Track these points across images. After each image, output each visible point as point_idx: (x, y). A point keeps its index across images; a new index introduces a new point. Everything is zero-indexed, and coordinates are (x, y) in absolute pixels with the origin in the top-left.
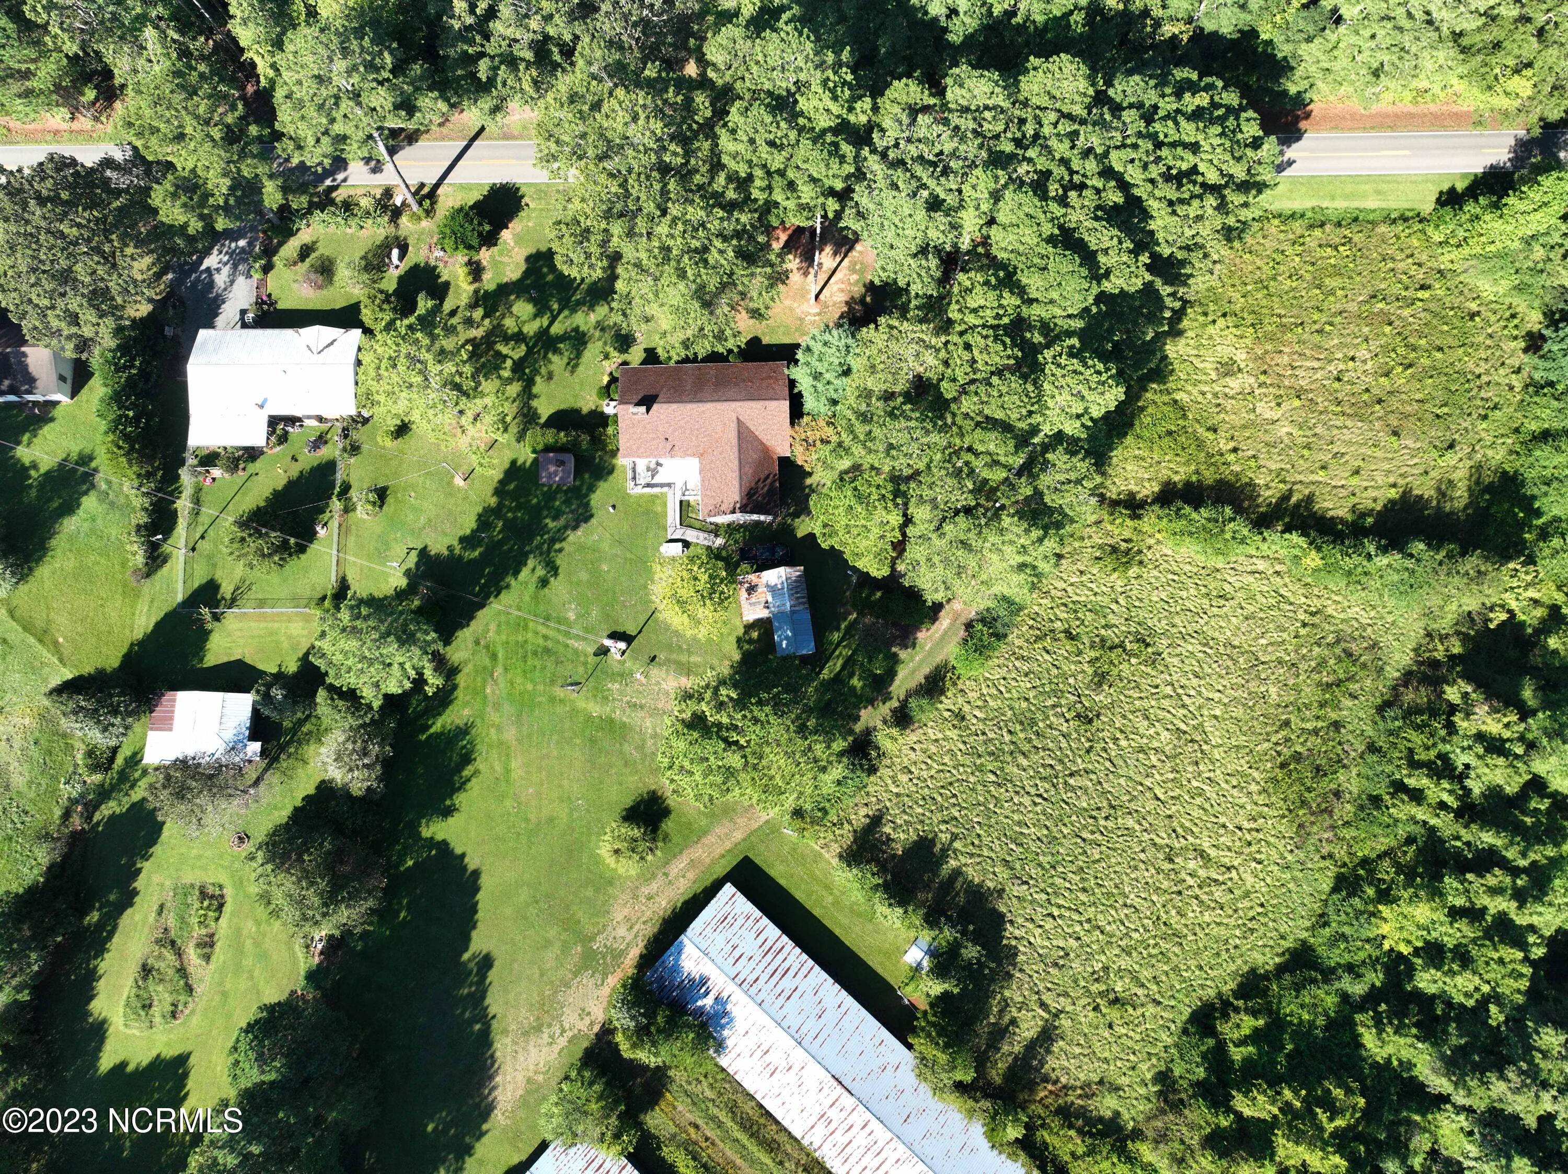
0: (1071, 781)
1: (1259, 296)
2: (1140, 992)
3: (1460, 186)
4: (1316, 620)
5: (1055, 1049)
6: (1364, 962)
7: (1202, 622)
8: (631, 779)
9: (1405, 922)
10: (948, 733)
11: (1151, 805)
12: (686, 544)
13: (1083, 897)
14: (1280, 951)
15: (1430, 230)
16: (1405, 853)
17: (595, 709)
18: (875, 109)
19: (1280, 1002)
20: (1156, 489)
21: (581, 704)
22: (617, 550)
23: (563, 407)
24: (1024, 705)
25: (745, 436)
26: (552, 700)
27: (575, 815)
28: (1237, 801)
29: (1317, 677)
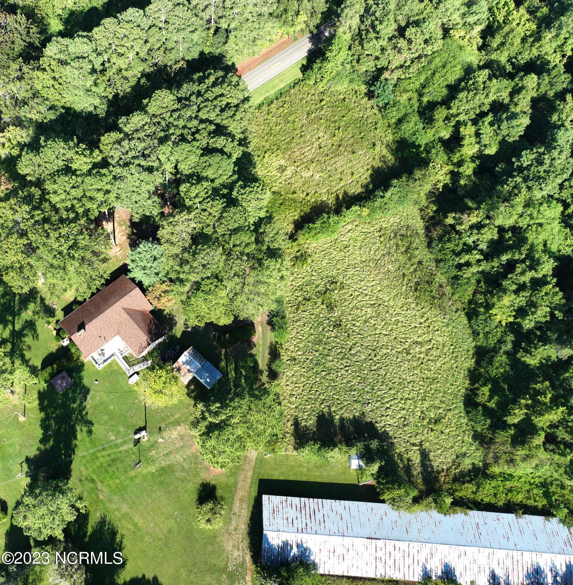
0: (352, 352)
1: (272, 138)
2: (441, 411)
3: (305, 62)
4: (382, 232)
5: (431, 458)
6: (502, 336)
7: (347, 261)
8: (189, 486)
9: (503, 310)
10: (295, 369)
11: (386, 339)
12: (138, 373)
13: (392, 392)
14: (471, 356)
15: (307, 82)
16: (481, 287)
17: (152, 469)
18: (101, 151)
19: (489, 374)
20: (293, 226)
21: (145, 471)
22: (111, 397)
23: (44, 357)
24: (313, 337)
25: (131, 313)
26: (131, 479)
27: (178, 520)
28: (412, 314)
29: (399, 251)
